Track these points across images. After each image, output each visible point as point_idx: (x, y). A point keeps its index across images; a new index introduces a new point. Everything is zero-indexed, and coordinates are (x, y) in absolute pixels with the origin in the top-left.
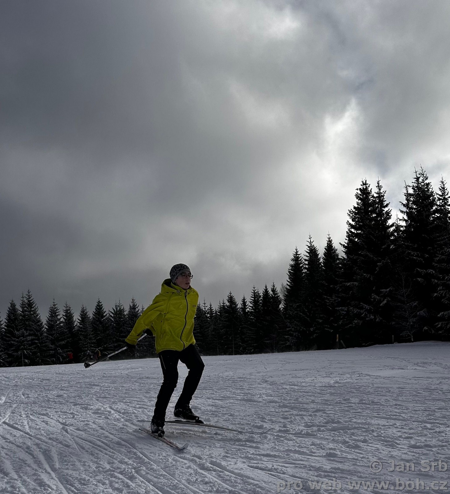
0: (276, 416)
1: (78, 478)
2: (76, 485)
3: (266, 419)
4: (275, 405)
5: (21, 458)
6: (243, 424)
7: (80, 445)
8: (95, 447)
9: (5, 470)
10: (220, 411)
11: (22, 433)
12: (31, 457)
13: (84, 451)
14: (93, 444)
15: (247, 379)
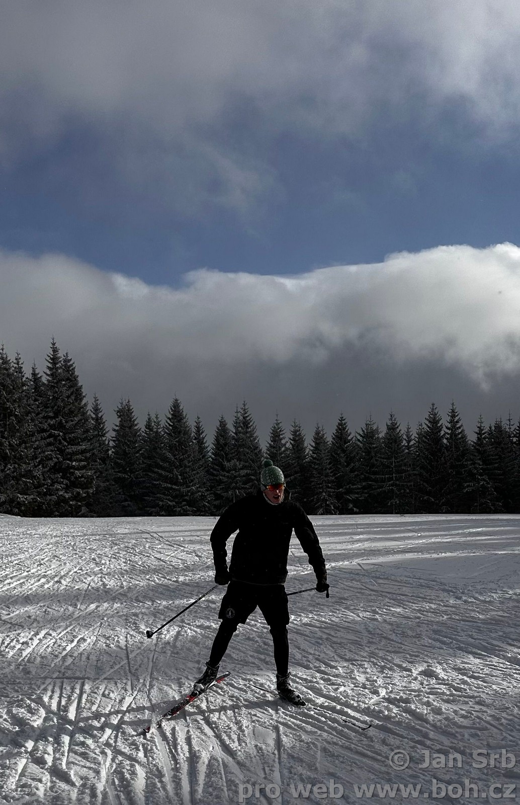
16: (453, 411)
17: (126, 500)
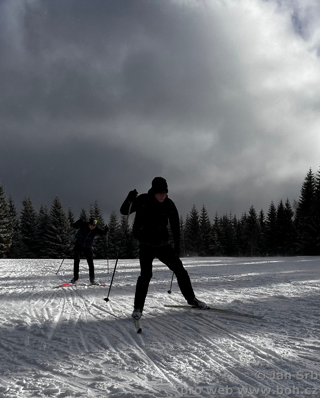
0: (308, 313)
1: (163, 355)
2: (163, 361)
3: (300, 315)
4: (305, 303)
5: (114, 335)
6: (282, 319)
7: (156, 328)
8: (168, 329)
9: (105, 344)
10: (259, 306)
11: (109, 315)
12: (122, 335)
13: (160, 332)
14: (166, 327)
15: (273, 279)
16: (204, 209)
17: (29, 251)
